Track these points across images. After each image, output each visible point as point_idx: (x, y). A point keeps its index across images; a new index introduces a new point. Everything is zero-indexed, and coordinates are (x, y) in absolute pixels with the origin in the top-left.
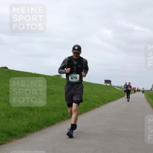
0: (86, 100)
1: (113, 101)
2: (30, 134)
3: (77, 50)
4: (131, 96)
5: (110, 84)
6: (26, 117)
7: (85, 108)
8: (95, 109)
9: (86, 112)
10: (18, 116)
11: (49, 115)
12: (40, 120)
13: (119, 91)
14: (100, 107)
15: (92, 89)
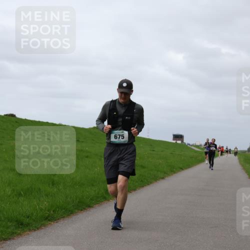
0: (143, 167)
1: (186, 169)
2: (52, 223)
3: (126, 88)
4: (216, 160)
5: (182, 141)
6: (45, 195)
7: (142, 181)
8: (158, 181)
9: (143, 187)
10: (33, 194)
11: (83, 192)
12: (69, 199)
13: (196, 152)
14: (166, 178)
15: (152, 149)
